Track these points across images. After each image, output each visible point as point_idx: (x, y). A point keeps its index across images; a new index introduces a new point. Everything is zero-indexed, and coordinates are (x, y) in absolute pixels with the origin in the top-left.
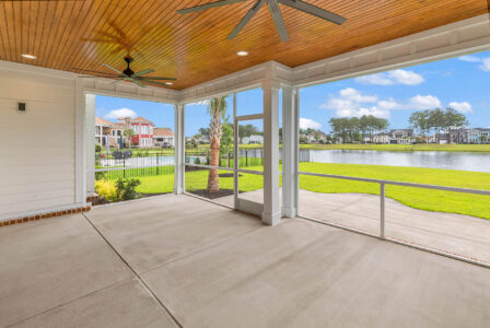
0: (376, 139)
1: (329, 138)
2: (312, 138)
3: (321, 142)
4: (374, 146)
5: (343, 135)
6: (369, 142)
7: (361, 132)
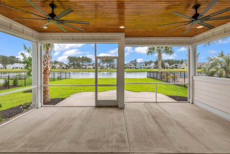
0: (88, 67)
1: (67, 66)
2: (58, 66)
3: (63, 68)
4: (87, 70)
5: (74, 65)
6: (85, 68)
7: (81, 64)
